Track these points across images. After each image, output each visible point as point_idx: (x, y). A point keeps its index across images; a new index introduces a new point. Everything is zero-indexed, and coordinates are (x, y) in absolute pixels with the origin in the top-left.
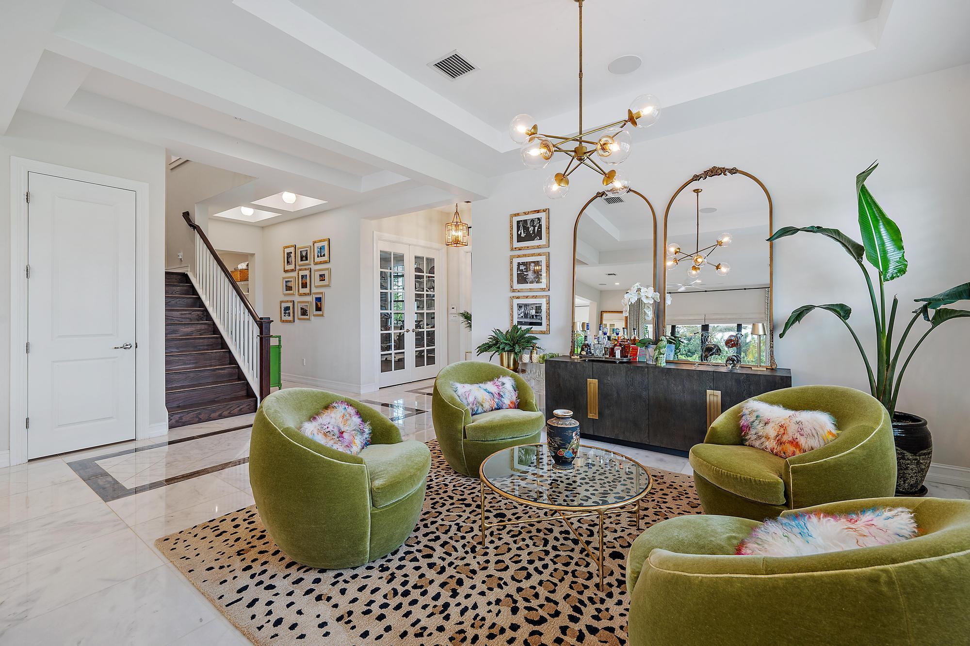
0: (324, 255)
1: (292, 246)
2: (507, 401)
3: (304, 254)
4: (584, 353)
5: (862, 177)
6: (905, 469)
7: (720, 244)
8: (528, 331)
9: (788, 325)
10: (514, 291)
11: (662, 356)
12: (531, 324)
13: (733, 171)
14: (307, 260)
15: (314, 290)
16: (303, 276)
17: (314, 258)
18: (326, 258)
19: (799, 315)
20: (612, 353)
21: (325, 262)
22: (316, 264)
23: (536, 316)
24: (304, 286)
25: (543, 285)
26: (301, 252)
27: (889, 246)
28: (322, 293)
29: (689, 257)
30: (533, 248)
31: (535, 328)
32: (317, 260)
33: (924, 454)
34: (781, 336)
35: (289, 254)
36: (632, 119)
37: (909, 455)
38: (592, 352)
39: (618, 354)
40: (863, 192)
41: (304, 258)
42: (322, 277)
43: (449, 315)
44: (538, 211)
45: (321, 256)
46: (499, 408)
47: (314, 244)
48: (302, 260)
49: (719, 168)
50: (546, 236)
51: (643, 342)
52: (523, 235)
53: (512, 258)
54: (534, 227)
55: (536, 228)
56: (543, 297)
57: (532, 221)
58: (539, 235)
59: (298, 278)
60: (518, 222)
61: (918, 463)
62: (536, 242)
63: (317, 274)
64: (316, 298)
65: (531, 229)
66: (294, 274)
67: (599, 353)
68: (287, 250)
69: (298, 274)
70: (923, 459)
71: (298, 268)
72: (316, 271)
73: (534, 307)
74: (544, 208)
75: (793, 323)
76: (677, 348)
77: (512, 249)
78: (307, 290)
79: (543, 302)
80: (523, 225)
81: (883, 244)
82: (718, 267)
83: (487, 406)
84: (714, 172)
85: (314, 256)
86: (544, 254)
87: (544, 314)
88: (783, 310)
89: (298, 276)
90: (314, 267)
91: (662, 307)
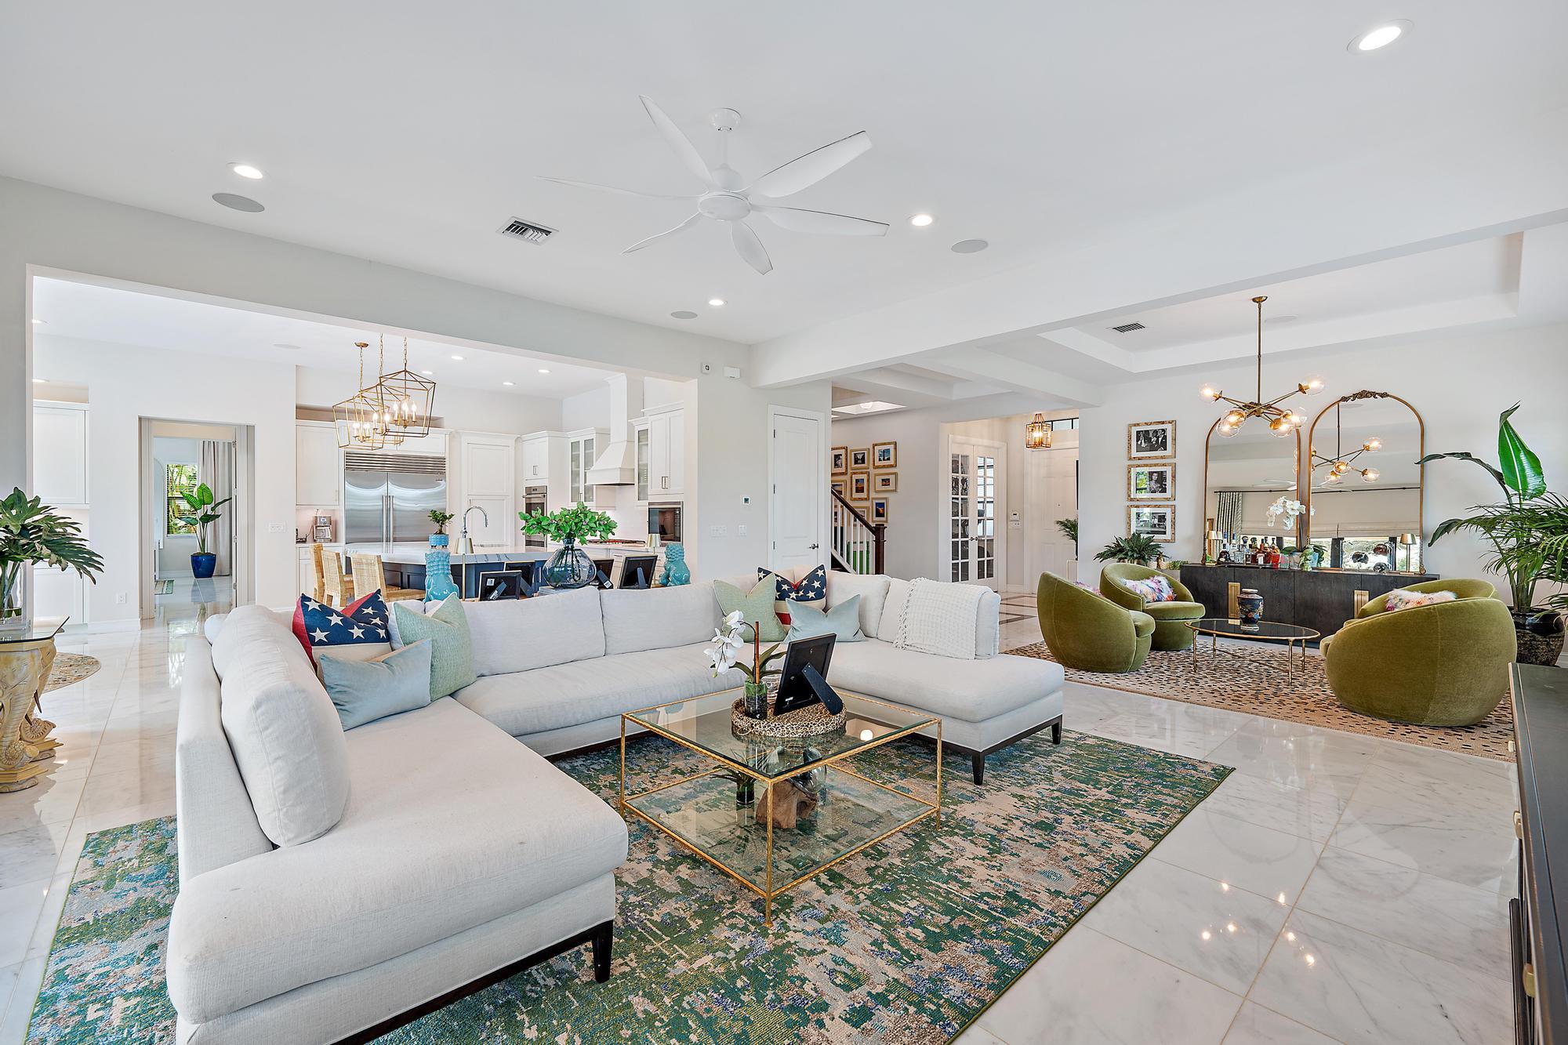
0: (889, 459)
1: (842, 448)
2: (1165, 595)
3: (860, 457)
4: (1223, 560)
5: (1506, 414)
6: (1536, 649)
7: (1367, 449)
8: (1149, 538)
9: (1436, 536)
10: (1132, 500)
11: (1308, 562)
12: (1153, 532)
13: (1384, 395)
14: (863, 462)
15: (873, 495)
16: (857, 481)
17: (874, 461)
18: (892, 462)
19: (1447, 527)
20: (1254, 559)
21: (891, 466)
22: (876, 467)
23: (1159, 525)
24: (860, 490)
25: (1168, 495)
26: (855, 454)
27: (1529, 472)
28: (886, 499)
29: (1329, 463)
30: (1156, 458)
31: (1156, 537)
32: (877, 463)
33: (1554, 637)
34: (1430, 545)
35: (837, 457)
36: (1301, 389)
37: (1539, 638)
38: (1232, 559)
39: (1261, 561)
40: (1505, 426)
41: (860, 460)
42: (886, 482)
43: (1009, 523)
44: (1163, 423)
45: (884, 460)
46: (1159, 600)
47: (874, 448)
48: (856, 463)
49: (1369, 392)
50: (1173, 447)
51: (1288, 549)
52: (1143, 445)
53: (1129, 468)
54: (1158, 438)
55: (1160, 439)
56: (1168, 506)
57: (1156, 432)
58: (1164, 446)
59: (851, 482)
60: (1138, 432)
61: (1548, 644)
62: (1159, 453)
63: (879, 480)
64: (877, 504)
65: (1154, 439)
66: (846, 478)
67: (1239, 559)
68: (837, 452)
69: (851, 477)
70: (1553, 641)
71: (849, 471)
72: (876, 475)
73: (1157, 516)
74: (1171, 420)
75: (1442, 533)
76: (1320, 557)
77: (1130, 459)
78: (864, 495)
79: (1168, 512)
80: (1144, 435)
81: (1523, 470)
82: (1364, 473)
83: (1150, 597)
84: (1363, 394)
85: (874, 459)
86: (1170, 464)
87: (1168, 523)
88: (1433, 523)
89: (852, 480)
90: (872, 471)
91: (1305, 518)
